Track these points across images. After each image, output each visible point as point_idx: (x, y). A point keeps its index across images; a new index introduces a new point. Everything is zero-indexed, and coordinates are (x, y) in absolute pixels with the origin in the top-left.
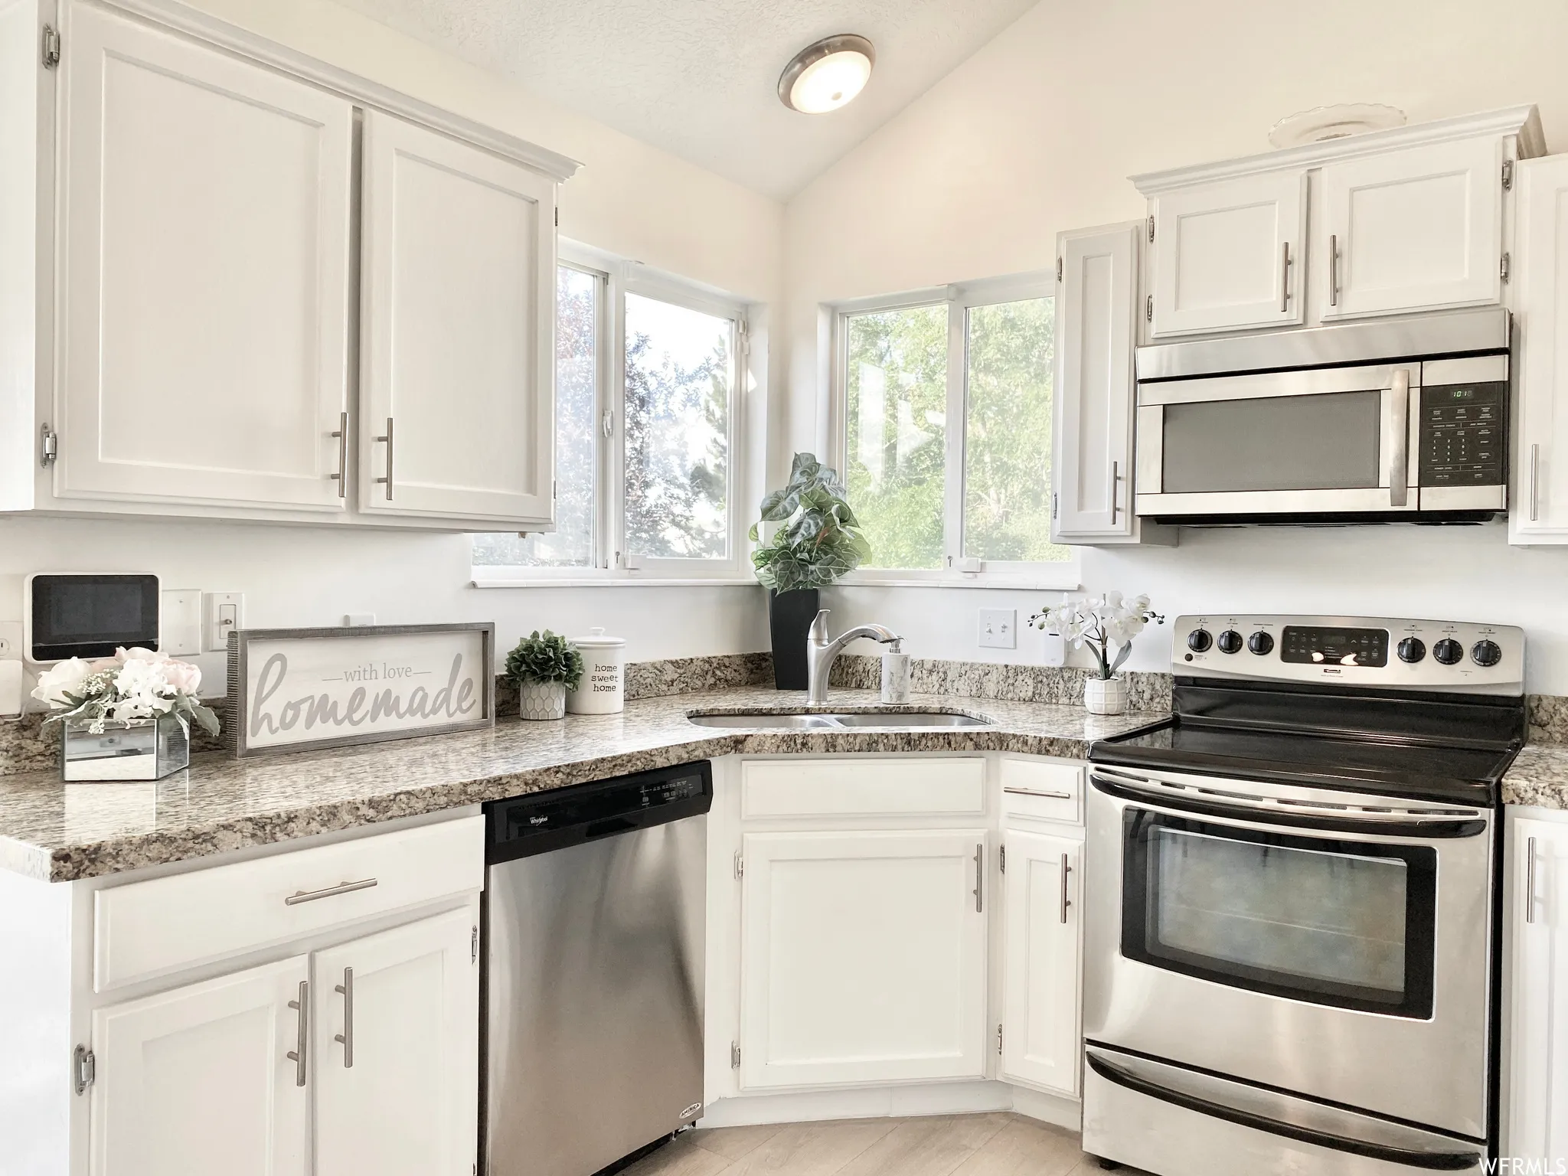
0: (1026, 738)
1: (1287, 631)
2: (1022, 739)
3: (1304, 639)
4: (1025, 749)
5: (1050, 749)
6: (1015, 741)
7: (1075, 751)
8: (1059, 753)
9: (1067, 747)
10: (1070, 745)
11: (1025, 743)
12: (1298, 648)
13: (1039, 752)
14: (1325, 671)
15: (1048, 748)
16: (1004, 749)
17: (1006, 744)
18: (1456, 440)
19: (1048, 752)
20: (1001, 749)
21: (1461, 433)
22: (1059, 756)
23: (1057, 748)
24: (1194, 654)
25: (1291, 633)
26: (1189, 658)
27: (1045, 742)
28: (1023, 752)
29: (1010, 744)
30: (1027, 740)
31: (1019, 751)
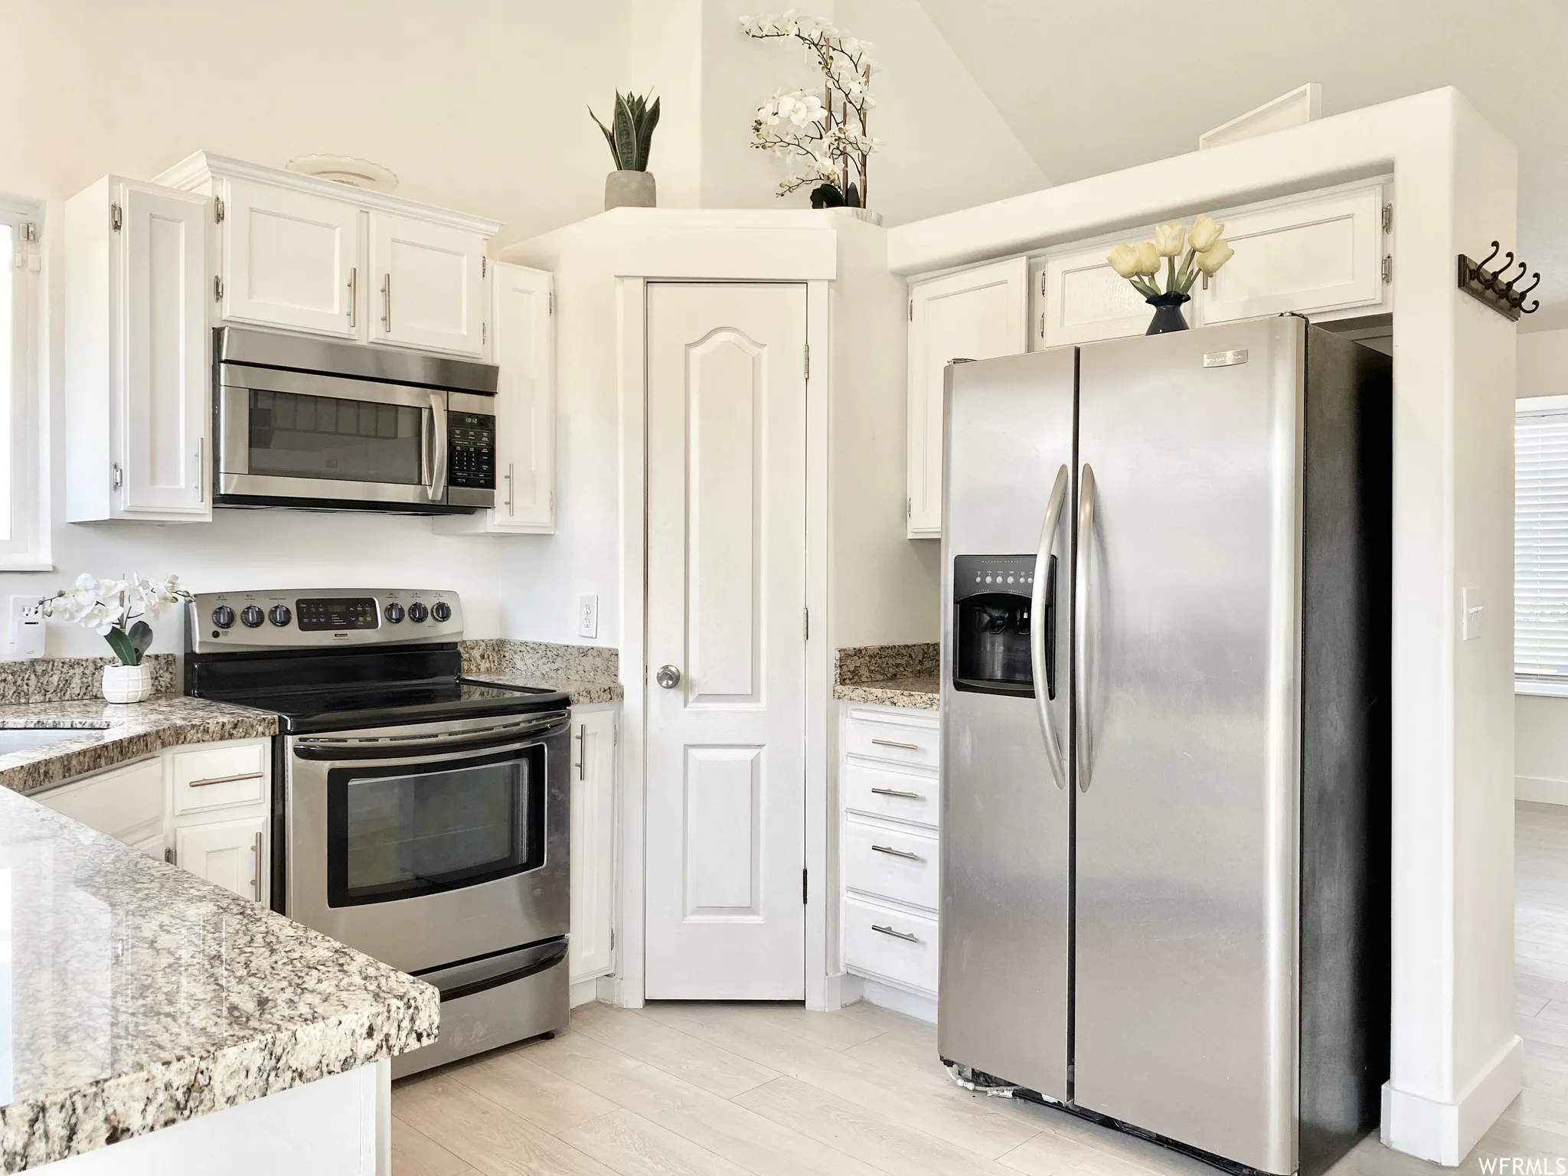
0: (207, 726)
1: (299, 602)
2: (202, 728)
3: (313, 610)
4: (206, 737)
5: (235, 732)
6: (195, 731)
7: (260, 729)
8: (244, 734)
9: (252, 726)
10: (254, 724)
11: (206, 731)
12: (310, 618)
13: (222, 738)
14: (336, 635)
15: (232, 731)
16: (180, 742)
17: (183, 737)
18: (469, 454)
19: (231, 736)
20: (177, 743)
21: (472, 450)
22: (244, 737)
23: (241, 730)
24: (220, 630)
25: (301, 605)
26: (216, 634)
27: (228, 727)
28: (203, 741)
29: (188, 735)
30: (208, 728)
31: (198, 742)
